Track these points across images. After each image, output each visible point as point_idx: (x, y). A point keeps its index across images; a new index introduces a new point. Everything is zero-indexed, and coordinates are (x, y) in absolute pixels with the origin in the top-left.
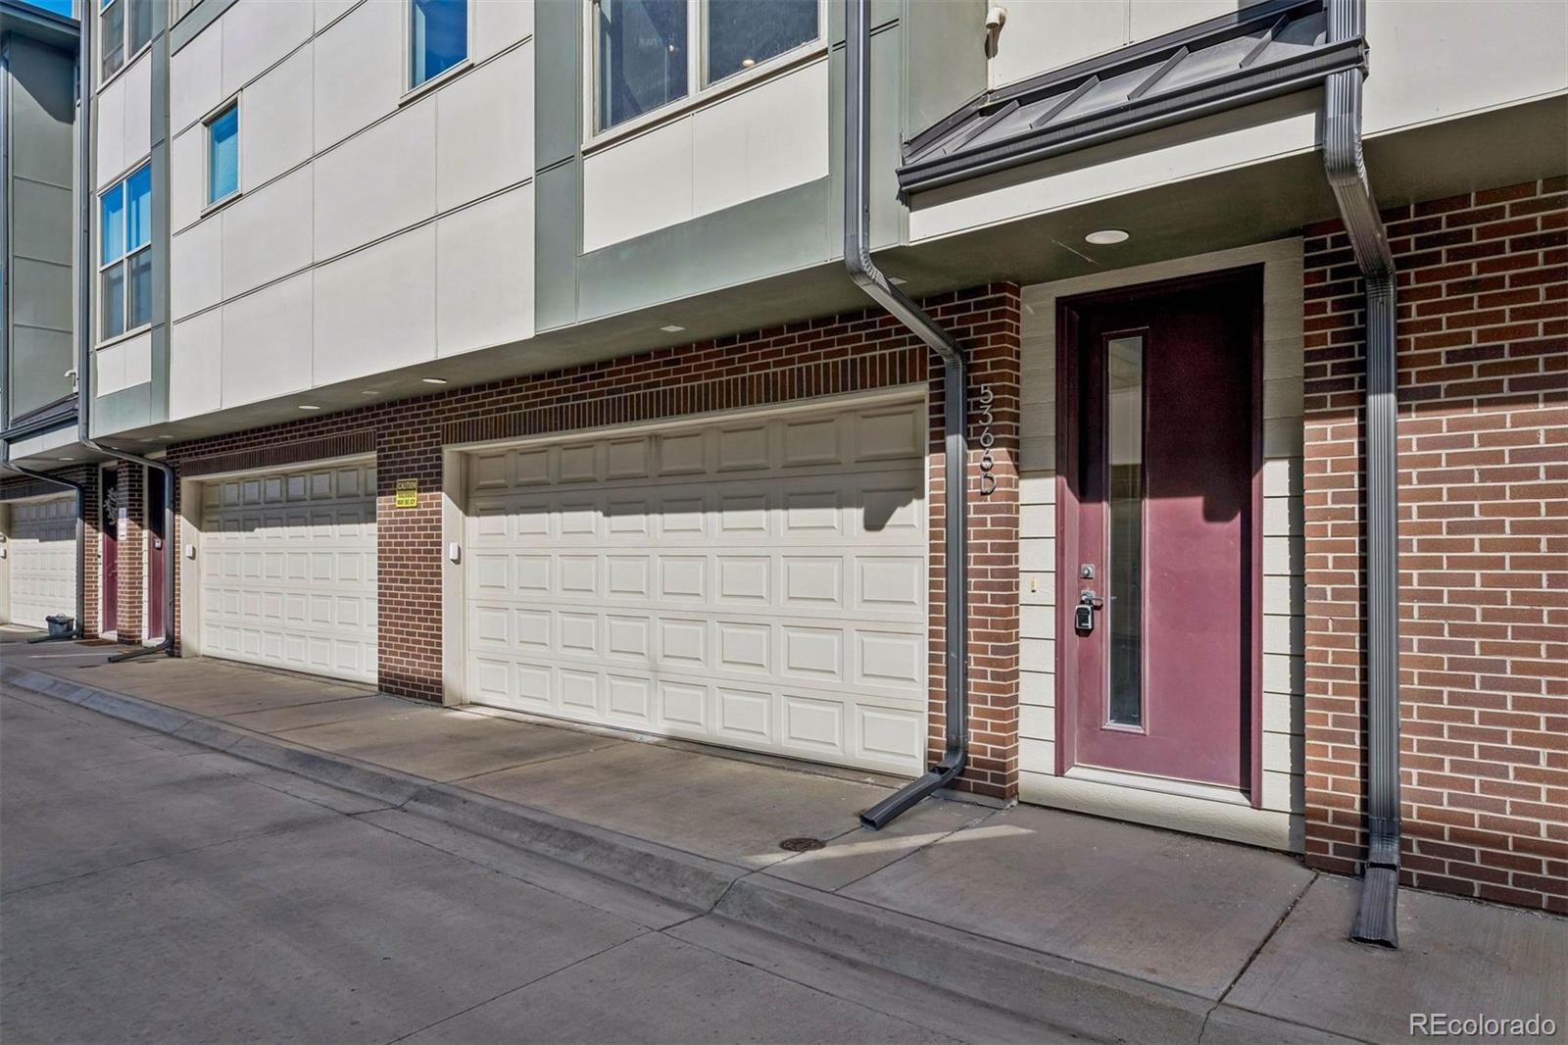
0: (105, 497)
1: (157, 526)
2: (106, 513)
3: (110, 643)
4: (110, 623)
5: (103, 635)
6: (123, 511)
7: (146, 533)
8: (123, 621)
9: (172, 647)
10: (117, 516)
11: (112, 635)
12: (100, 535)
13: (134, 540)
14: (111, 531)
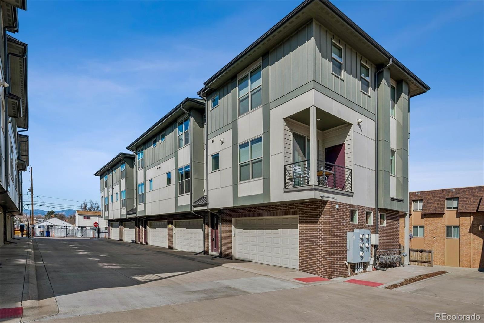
0: (138, 223)
1: (145, 228)
2: (138, 225)
3: (139, 244)
4: (139, 241)
5: (138, 243)
6: (141, 225)
7: (143, 228)
8: (141, 241)
9: (147, 244)
10: (140, 226)
11: (140, 243)
12: (138, 228)
13: (142, 229)
14: (139, 228)
